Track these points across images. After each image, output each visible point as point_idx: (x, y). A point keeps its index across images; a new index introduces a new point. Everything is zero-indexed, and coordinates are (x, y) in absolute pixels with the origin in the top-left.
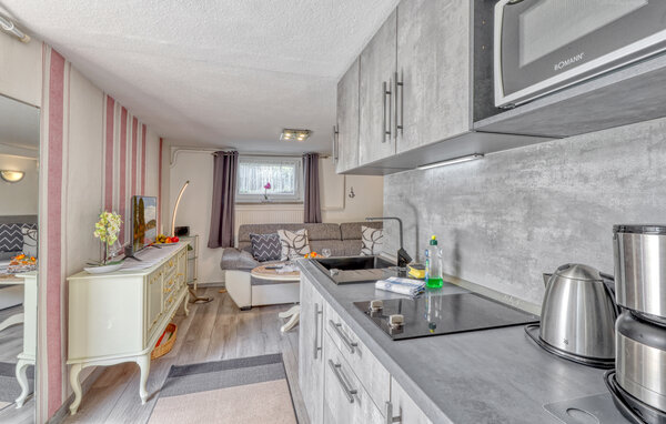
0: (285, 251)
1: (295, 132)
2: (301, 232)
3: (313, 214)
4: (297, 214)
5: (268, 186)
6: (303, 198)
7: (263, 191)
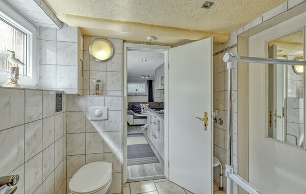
0: (142, 110)
1: (145, 76)
2: (147, 104)
3: (151, 99)
4: (146, 99)
5: (137, 90)
6: (148, 94)
7: (135, 91)
